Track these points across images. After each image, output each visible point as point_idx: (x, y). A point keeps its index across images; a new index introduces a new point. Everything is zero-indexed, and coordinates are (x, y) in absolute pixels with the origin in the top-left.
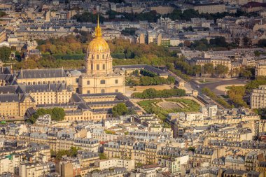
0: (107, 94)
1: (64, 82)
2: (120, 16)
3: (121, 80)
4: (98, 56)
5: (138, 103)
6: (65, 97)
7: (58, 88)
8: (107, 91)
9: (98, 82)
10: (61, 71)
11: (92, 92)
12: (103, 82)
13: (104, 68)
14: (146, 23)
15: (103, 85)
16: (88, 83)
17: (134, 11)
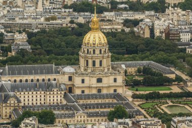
0: (103, 95)
1: (55, 80)
2: (123, 6)
3: (120, 79)
4: (94, 51)
5: (139, 105)
6: (56, 98)
7: (47, 87)
8: (104, 92)
9: (94, 80)
10: (52, 67)
11: (87, 92)
12: (99, 80)
13: (101, 65)
14: (153, 13)
15: (100, 85)
16: (83, 81)
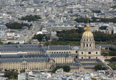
0: (91, 59)
1: (70, 52)
2: (99, 20)
3: (99, 53)
4: (87, 40)
5: (108, 64)
6: (70, 60)
7: (67, 56)
8: (92, 58)
9: (87, 53)
10: (68, 47)
11: (84, 58)
12: (90, 53)
13: (90, 46)
14: (112, 23)
15: (90, 55)
16: (82, 53)
17: (106, 17)
